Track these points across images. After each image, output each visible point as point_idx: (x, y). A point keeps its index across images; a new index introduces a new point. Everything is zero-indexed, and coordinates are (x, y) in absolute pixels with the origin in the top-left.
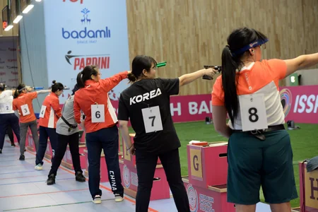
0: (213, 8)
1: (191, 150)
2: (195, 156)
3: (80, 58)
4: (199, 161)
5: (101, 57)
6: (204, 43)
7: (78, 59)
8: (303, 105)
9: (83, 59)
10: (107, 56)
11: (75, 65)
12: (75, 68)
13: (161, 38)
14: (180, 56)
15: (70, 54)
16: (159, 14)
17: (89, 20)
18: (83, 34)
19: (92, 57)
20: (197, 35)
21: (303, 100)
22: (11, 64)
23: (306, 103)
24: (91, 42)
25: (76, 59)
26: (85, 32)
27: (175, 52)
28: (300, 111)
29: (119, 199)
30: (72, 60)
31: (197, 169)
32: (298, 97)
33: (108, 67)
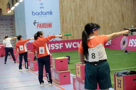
0: (95, 2)
1: (77, 66)
2: (78, 69)
3: (40, 23)
4: (79, 70)
5: (48, 23)
6: (92, 17)
7: (39, 24)
8: (132, 43)
9: (41, 24)
10: (51, 23)
11: (38, 26)
12: (37, 28)
13: (73, 15)
14: (82, 22)
15: (35, 22)
16: (73, 5)
17: (43, 8)
18: (41, 14)
19: (44, 23)
20: (89, 14)
21: (132, 41)
22: (11, 26)
23: (133, 42)
24: (44, 17)
25: (38, 24)
26: (42, 12)
27: (79, 21)
28: (131, 46)
29: (50, 84)
30: (36, 24)
31: (79, 74)
32: (130, 40)
33: (51, 27)
